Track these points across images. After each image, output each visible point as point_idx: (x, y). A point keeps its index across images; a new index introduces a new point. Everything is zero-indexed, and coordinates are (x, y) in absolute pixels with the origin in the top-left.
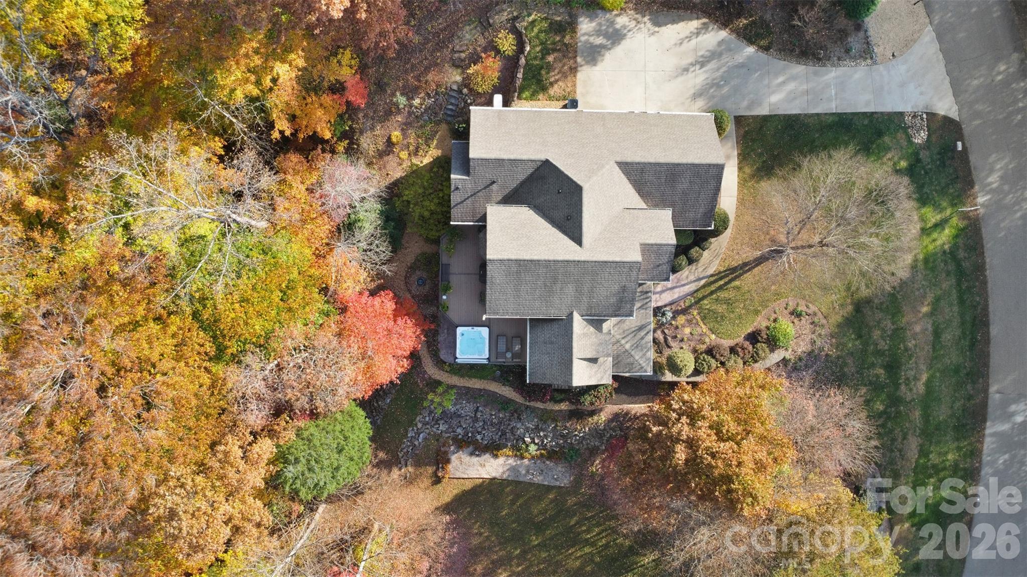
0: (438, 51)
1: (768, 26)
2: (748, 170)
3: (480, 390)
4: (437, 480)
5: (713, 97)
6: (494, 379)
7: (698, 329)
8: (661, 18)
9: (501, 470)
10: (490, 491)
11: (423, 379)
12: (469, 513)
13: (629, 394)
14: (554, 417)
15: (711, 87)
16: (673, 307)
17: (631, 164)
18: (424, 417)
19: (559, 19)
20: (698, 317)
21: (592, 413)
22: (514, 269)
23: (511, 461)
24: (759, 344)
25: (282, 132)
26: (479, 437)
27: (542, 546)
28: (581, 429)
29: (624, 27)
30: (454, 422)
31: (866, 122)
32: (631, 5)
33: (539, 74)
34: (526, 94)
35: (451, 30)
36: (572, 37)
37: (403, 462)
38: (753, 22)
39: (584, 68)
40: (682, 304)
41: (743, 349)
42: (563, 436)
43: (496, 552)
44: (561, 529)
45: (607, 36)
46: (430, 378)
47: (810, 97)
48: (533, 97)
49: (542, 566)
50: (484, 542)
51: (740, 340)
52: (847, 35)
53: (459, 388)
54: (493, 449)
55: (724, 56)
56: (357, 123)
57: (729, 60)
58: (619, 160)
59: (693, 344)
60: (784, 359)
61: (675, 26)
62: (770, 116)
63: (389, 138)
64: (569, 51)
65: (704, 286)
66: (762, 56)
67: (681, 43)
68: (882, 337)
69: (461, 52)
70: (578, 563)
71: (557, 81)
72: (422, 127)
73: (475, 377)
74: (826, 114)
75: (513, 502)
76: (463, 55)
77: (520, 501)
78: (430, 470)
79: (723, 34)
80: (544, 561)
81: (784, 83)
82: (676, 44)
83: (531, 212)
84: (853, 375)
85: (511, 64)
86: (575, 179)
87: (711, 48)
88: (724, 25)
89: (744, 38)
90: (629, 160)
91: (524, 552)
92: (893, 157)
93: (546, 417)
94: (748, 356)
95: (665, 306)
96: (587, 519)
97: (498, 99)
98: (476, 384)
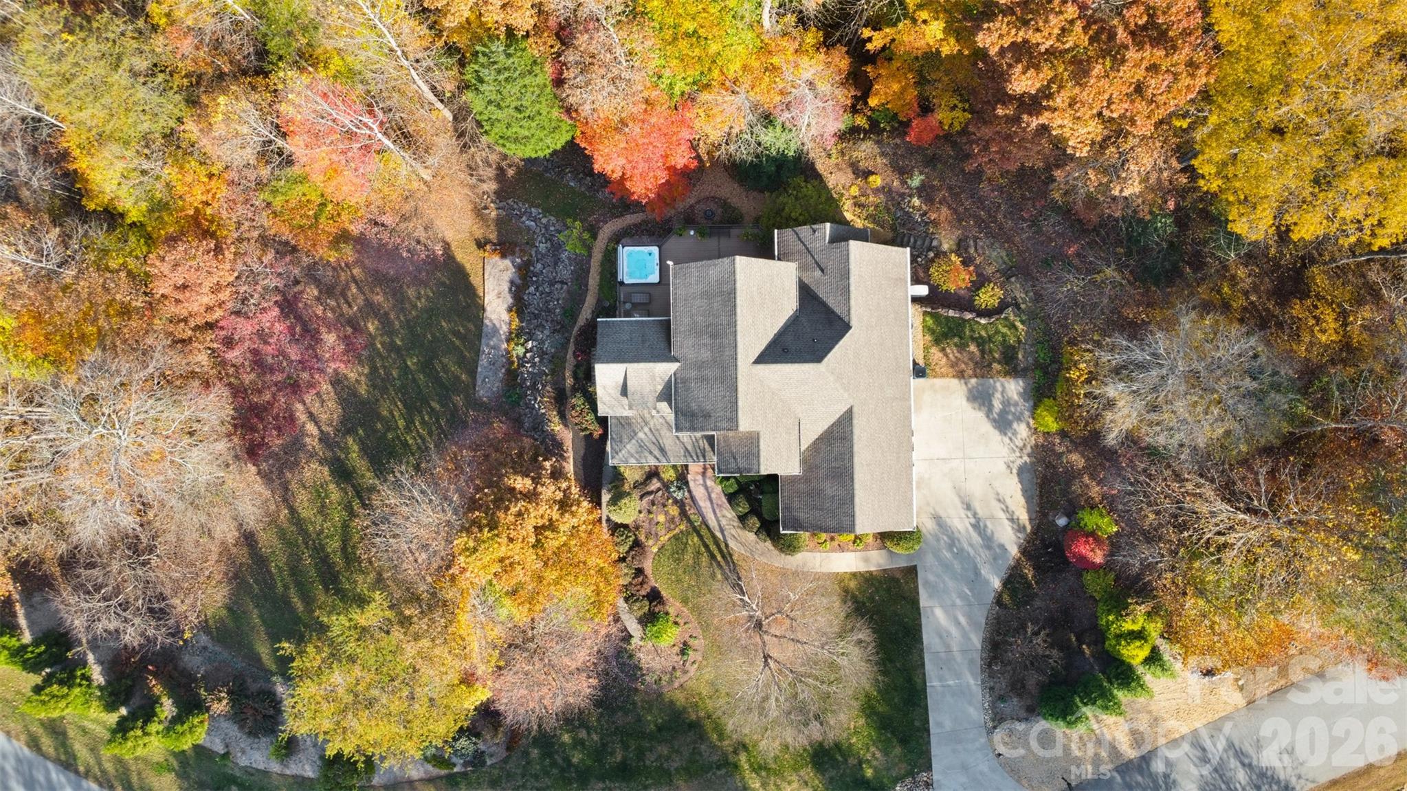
0: (975, 222)
1: (1027, 603)
2: (853, 584)
3: (587, 285)
4: (480, 245)
5: (938, 540)
6: (599, 301)
7: (663, 532)
8: (1027, 476)
9: (493, 317)
10: (469, 306)
11: (598, 221)
12: (443, 284)
13: (585, 458)
14: (557, 371)
15: (948, 536)
16: (688, 501)
17: (851, 424)
18: (554, 225)
19: (1020, 356)
20: (677, 531)
21: (563, 416)
22: (726, 288)
23: (504, 329)
24: (647, 603)
25: (870, 39)
26: (532, 289)
27: (405, 370)
28: (543, 405)
29: (1015, 433)
30: (549, 260)
31: (917, 724)
32: (1041, 440)
33: (955, 335)
34: (930, 321)
35: (1000, 236)
36: (999, 372)
37: (502, 204)
38: (1030, 586)
39: (964, 387)
40: (692, 511)
41: (642, 584)
42: (534, 385)
43: (398, 318)
44: (425, 391)
45: (1003, 413)
46: (600, 228)
47: (943, 655)
48: (927, 329)
49: (381, 371)
50: (411, 303)
51: (653, 583)
52: (1020, 696)
53: (589, 262)
54: (519, 306)
55: (987, 552)
56: (888, 137)
57: (982, 559)
58: (855, 410)
59: (646, 525)
60: (631, 636)
61: (1019, 493)
62: (918, 609)
63: (871, 173)
64: (982, 368)
65: (714, 536)
66: (990, 598)
67: (999, 500)
68: (660, 756)
69: (976, 250)
70: (385, 413)
71: (946, 355)
72: (888, 209)
73: (601, 279)
74: (924, 674)
75: (456, 334)
76: (972, 251)
77: (458, 343)
78: (493, 237)
79: (1014, 551)
80: (388, 374)
81: (958, 623)
82: (998, 494)
83: (791, 313)
84: (614, 723)
85: (964, 303)
86: (829, 356)
87: (996, 535)
88: (1024, 551)
89: (1011, 575)
90: (855, 422)
91: (397, 350)
92: (877, 759)
93: (556, 363)
94: (633, 590)
95: (689, 491)
96: (437, 420)
97: (923, 290)
98: (594, 280)
